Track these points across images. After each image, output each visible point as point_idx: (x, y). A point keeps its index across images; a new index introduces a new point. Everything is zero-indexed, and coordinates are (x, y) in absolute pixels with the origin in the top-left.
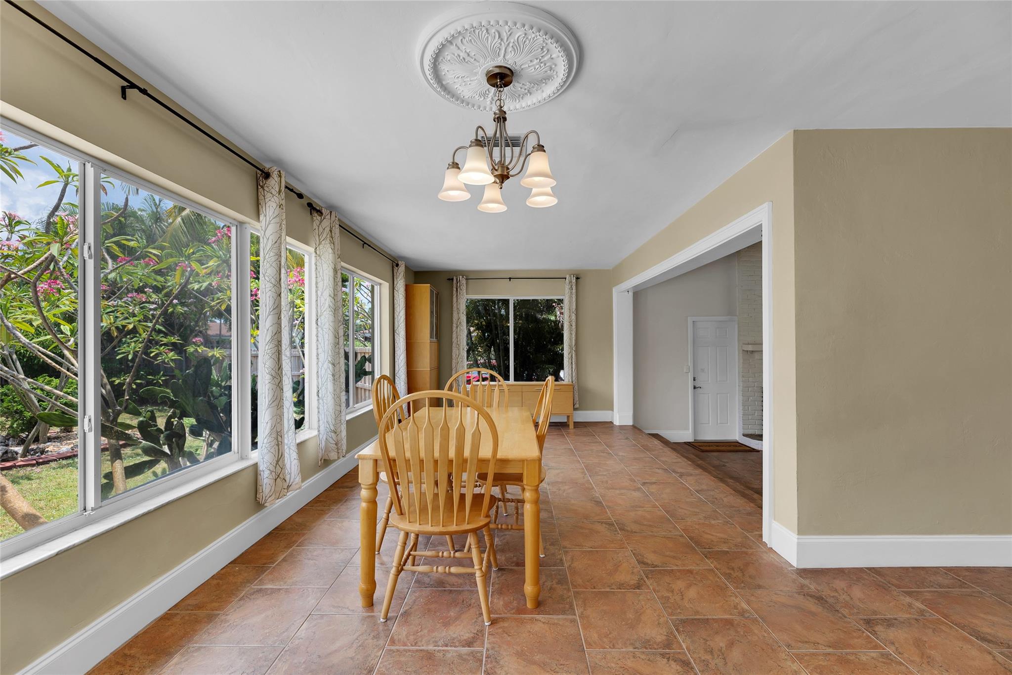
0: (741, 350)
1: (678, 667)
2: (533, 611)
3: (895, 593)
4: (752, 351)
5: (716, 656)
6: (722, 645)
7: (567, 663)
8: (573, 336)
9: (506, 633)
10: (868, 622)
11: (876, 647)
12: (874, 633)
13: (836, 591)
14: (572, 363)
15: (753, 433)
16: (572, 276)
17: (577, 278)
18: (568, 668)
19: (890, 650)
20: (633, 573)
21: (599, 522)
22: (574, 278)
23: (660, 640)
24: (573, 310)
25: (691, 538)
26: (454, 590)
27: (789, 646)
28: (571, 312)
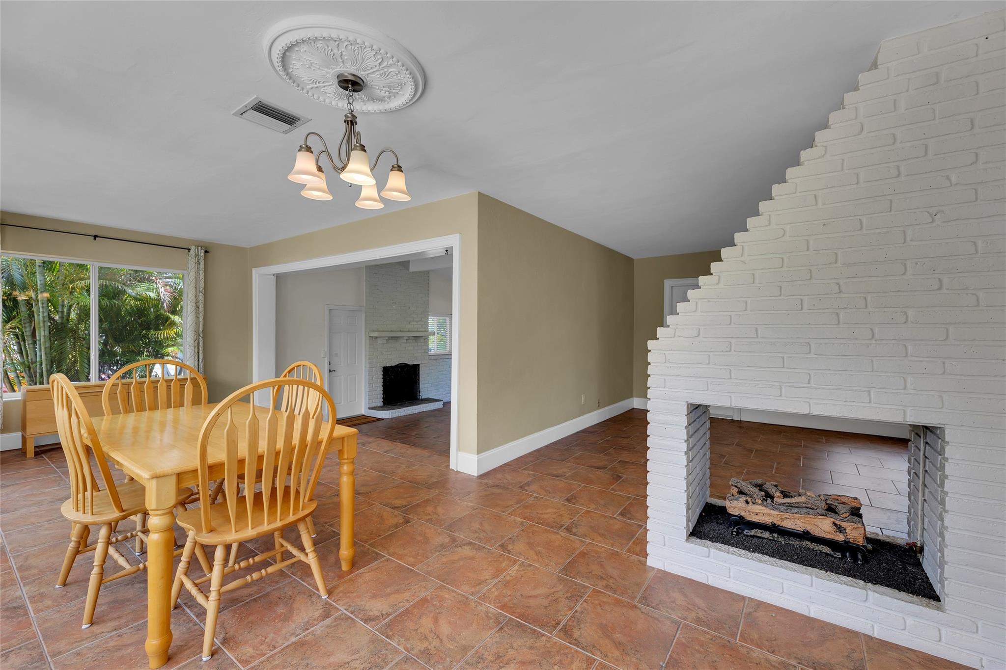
0: (368, 337)
1: (469, 547)
2: (352, 571)
3: (520, 471)
4: (376, 337)
5: (480, 533)
6: (478, 526)
7: (410, 581)
8: (201, 320)
9: (348, 593)
10: (521, 487)
11: (531, 496)
12: (526, 490)
13: (500, 480)
14: (198, 353)
15: (375, 406)
16: (200, 248)
17: (206, 252)
18: (414, 583)
19: (536, 495)
20: (395, 516)
21: (334, 496)
22: (202, 251)
23: (448, 541)
24: (201, 290)
25: (410, 482)
26: (258, 597)
27: (503, 512)
28: (198, 291)
